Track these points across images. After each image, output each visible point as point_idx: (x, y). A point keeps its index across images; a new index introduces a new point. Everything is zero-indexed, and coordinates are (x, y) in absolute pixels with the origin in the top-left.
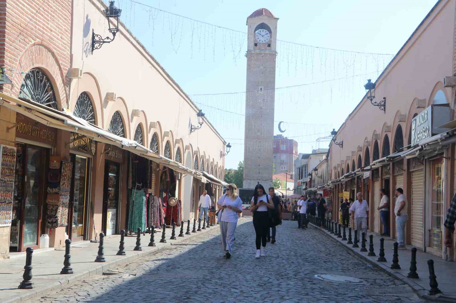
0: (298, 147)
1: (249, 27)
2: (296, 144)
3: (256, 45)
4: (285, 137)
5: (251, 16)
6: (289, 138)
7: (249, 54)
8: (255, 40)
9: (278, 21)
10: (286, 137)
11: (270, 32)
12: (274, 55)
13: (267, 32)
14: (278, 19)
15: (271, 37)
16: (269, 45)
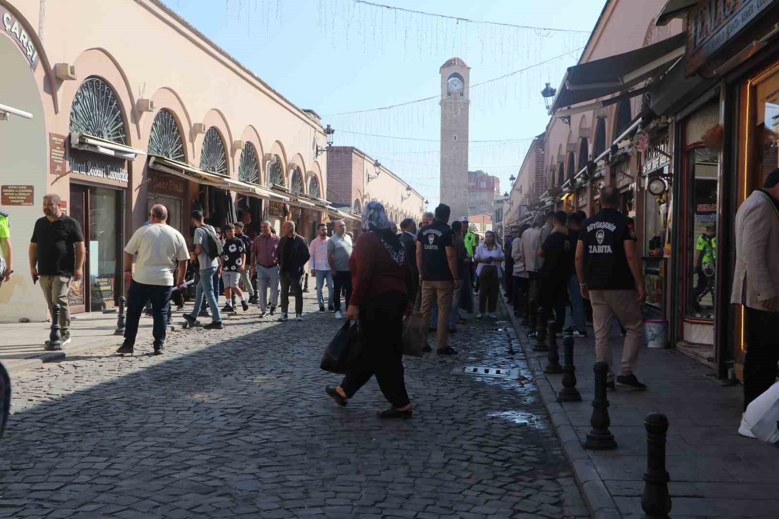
0: (500, 184)
1: (442, 77)
2: (498, 180)
3: (449, 94)
4: (485, 173)
5: (444, 67)
6: (490, 175)
7: (443, 103)
8: (448, 89)
9: (471, 70)
10: (487, 174)
11: (463, 81)
12: (467, 104)
13: (460, 81)
14: (469, 68)
15: (463, 85)
16: (462, 95)
